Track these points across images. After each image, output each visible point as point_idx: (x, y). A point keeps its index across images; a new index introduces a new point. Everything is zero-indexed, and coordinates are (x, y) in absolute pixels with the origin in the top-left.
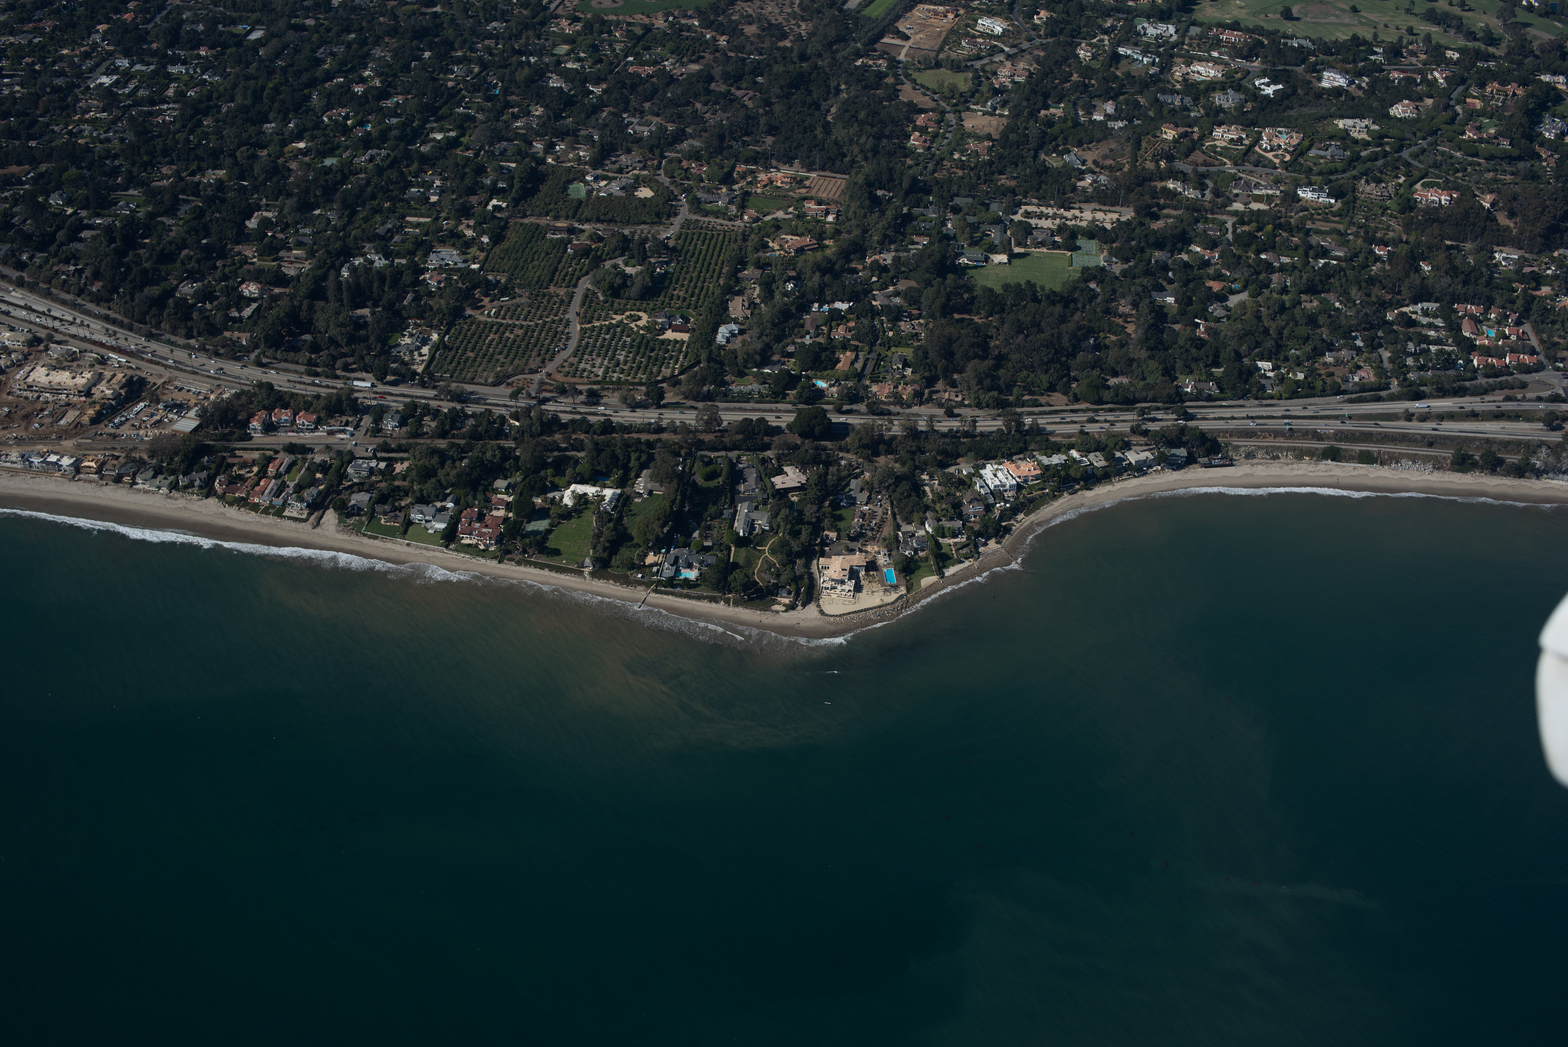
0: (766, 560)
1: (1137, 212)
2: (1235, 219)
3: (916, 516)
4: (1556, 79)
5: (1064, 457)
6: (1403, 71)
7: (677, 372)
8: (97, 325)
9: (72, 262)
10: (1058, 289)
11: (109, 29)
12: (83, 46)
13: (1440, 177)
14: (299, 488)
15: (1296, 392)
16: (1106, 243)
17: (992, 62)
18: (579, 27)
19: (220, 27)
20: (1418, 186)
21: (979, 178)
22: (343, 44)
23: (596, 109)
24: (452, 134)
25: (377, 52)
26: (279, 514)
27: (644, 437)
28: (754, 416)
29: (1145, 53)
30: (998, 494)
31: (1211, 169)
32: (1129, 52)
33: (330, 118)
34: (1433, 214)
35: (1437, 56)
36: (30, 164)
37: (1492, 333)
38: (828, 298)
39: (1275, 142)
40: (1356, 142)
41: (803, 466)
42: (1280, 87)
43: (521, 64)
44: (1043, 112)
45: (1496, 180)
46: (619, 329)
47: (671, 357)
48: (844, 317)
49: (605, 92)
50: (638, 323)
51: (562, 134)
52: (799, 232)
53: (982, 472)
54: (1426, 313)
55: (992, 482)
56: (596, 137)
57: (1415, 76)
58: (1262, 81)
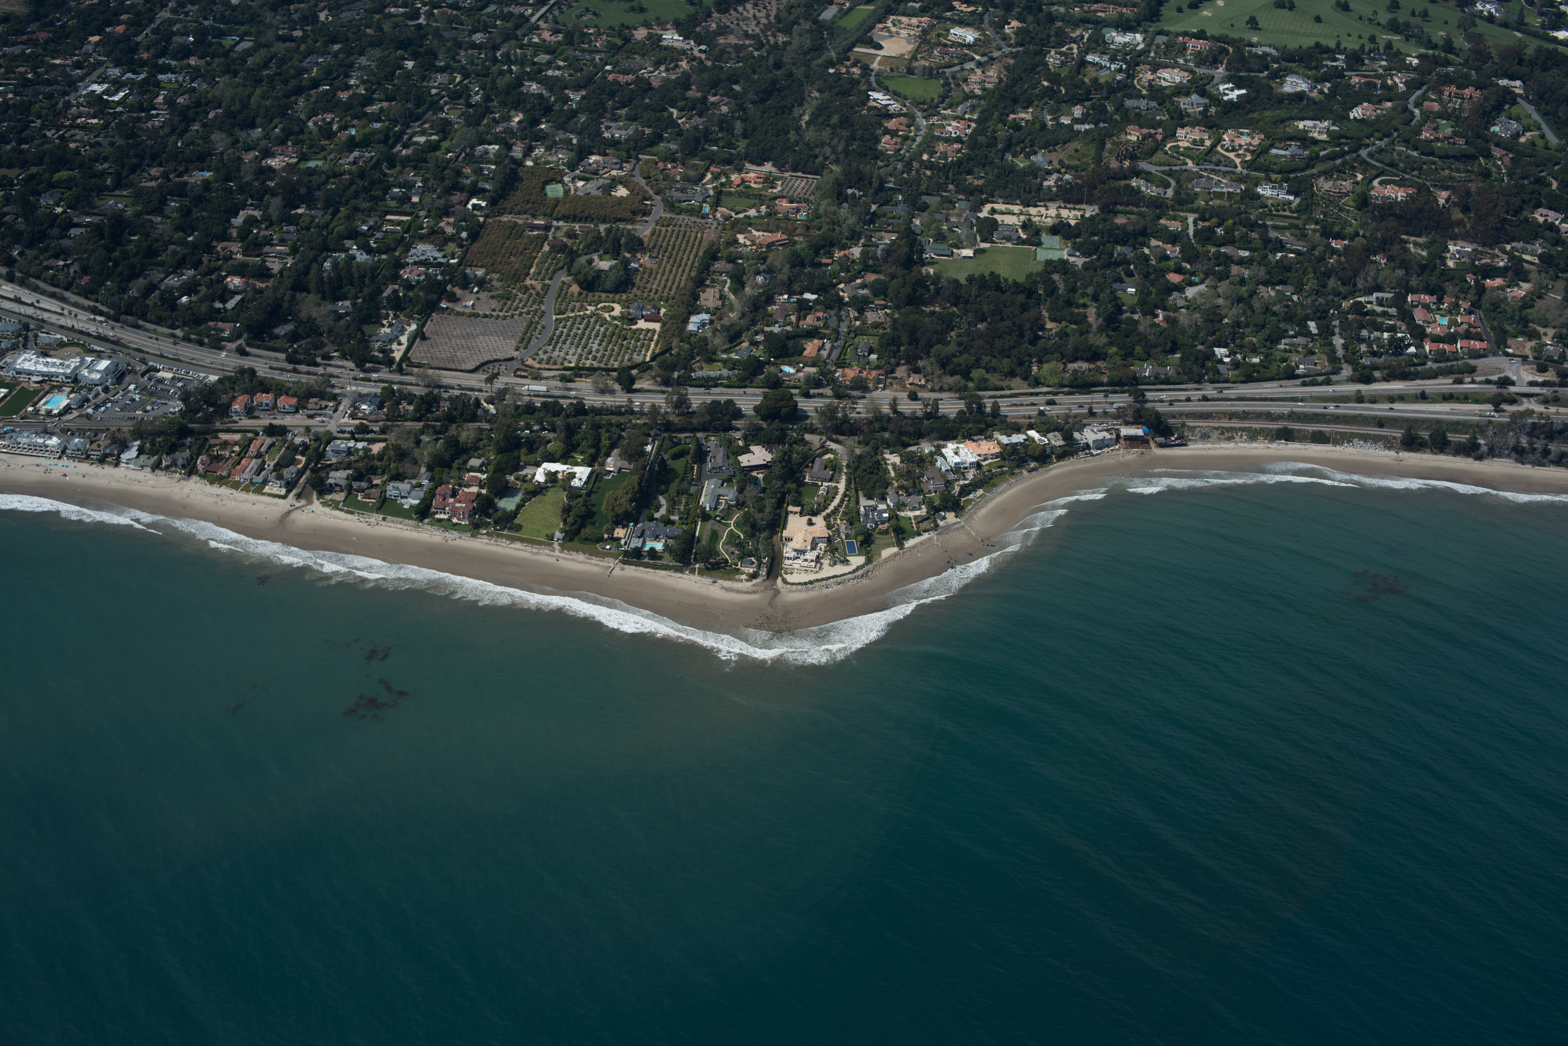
0: (731, 533)
1: (1101, 209)
2: (1196, 216)
3: (877, 491)
4: (1513, 83)
5: (1024, 437)
6: (1365, 76)
7: (648, 359)
8: (84, 316)
9: (62, 256)
10: (1021, 279)
11: (101, 40)
12: (75, 55)
13: (1398, 176)
14: (278, 467)
15: (1250, 376)
16: (1069, 239)
17: (963, 69)
18: (560, 37)
19: (210, 37)
20: (1376, 183)
21: (947, 178)
22: (329, 53)
23: (574, 113)
24: (434, 137)
25: (363, 61)
26: (259, 491)
27: (614, 419)
28: (723, 399)
29: (1113, 60)
30: (959, 470)
31: (1174, 168)
32: (1097, 59)
33: (315, 124)
34: (1389, 208)
35: (1397, 61)
36: (21, 168)
37: (1445, 321)
38: (798, 289)
39: (1237, 142)
40: (1315, 142)
41: (768, 443)
42: (1243, 91)
43: (501, 73)
44: (1012, 116)
45: (1451, 178)
46: (592, 320)
47: (643, 346)
48: (811, 308)
49: (583, 98)
50: (612, 314)
51: (541, 137)
52: (771, 228)
53: (944, 451)
54: (1380, 302)
55: (953, 459)
56: (575, 141)
57: (1375, 81)
58: (1226, 86)
